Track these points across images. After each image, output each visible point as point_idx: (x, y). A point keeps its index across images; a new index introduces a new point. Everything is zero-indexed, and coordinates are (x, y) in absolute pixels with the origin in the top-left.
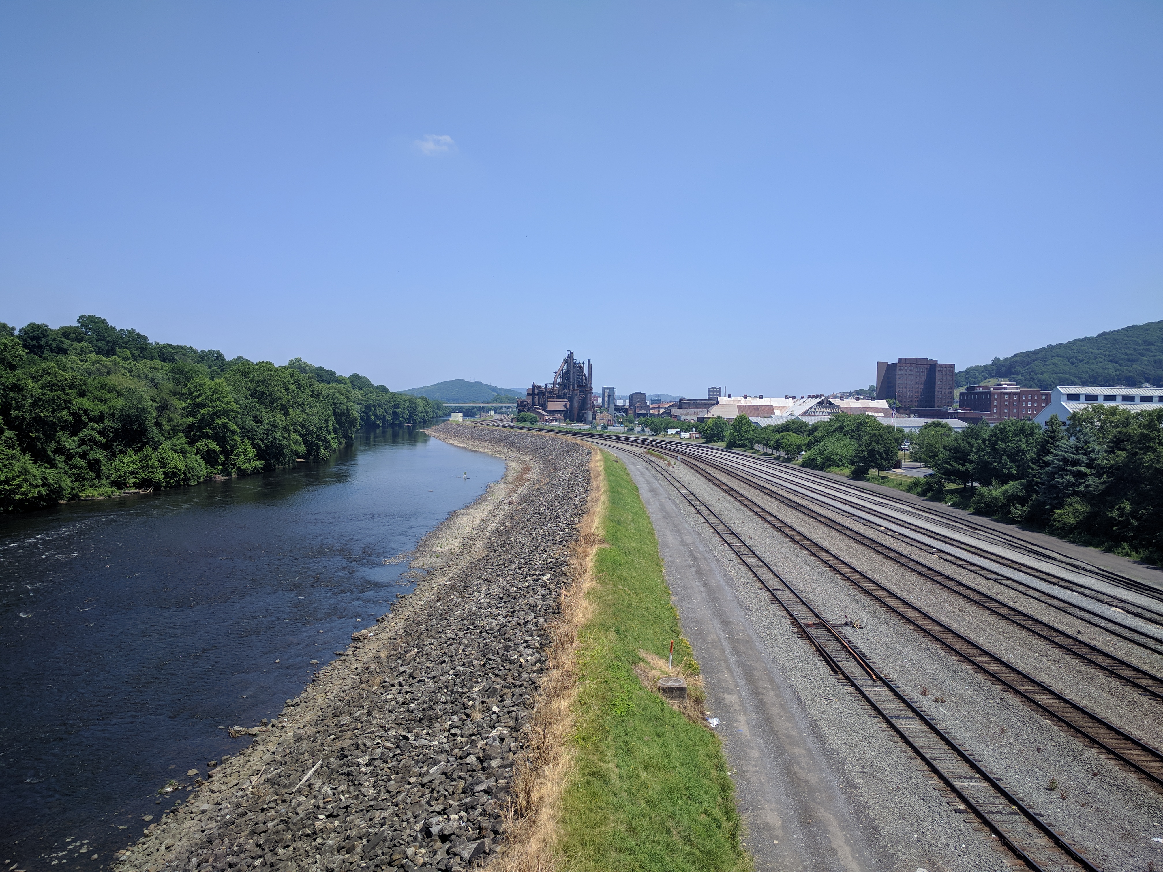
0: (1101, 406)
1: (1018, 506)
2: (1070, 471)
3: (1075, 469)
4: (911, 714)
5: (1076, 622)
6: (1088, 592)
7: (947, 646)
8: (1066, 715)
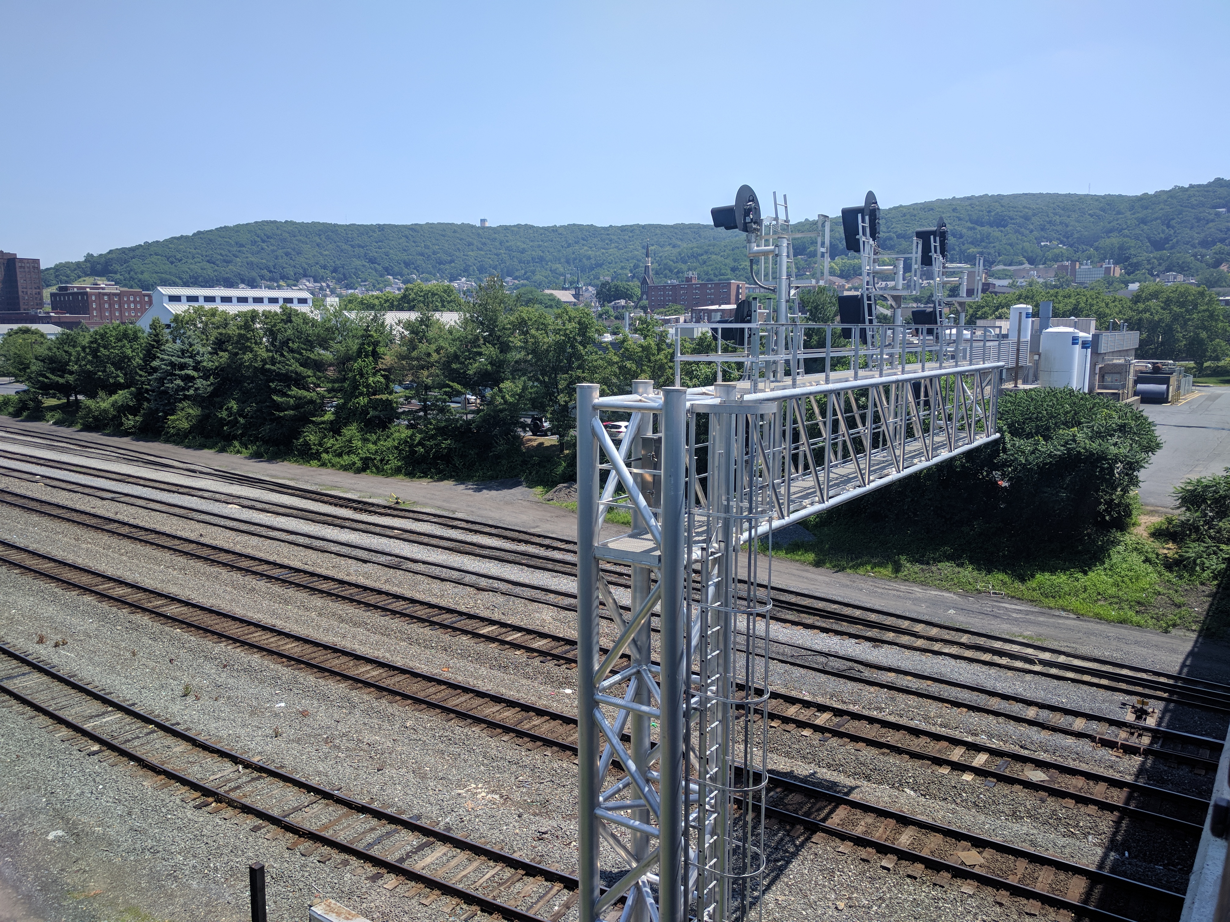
0: (202, 307)
1: (130, 417)
2: (178, 375)
3: (183, 373)
4: (26, 669)
5: (198, 526)
6: (206, 494)
7: (64, 582)
8: (195, 619)
